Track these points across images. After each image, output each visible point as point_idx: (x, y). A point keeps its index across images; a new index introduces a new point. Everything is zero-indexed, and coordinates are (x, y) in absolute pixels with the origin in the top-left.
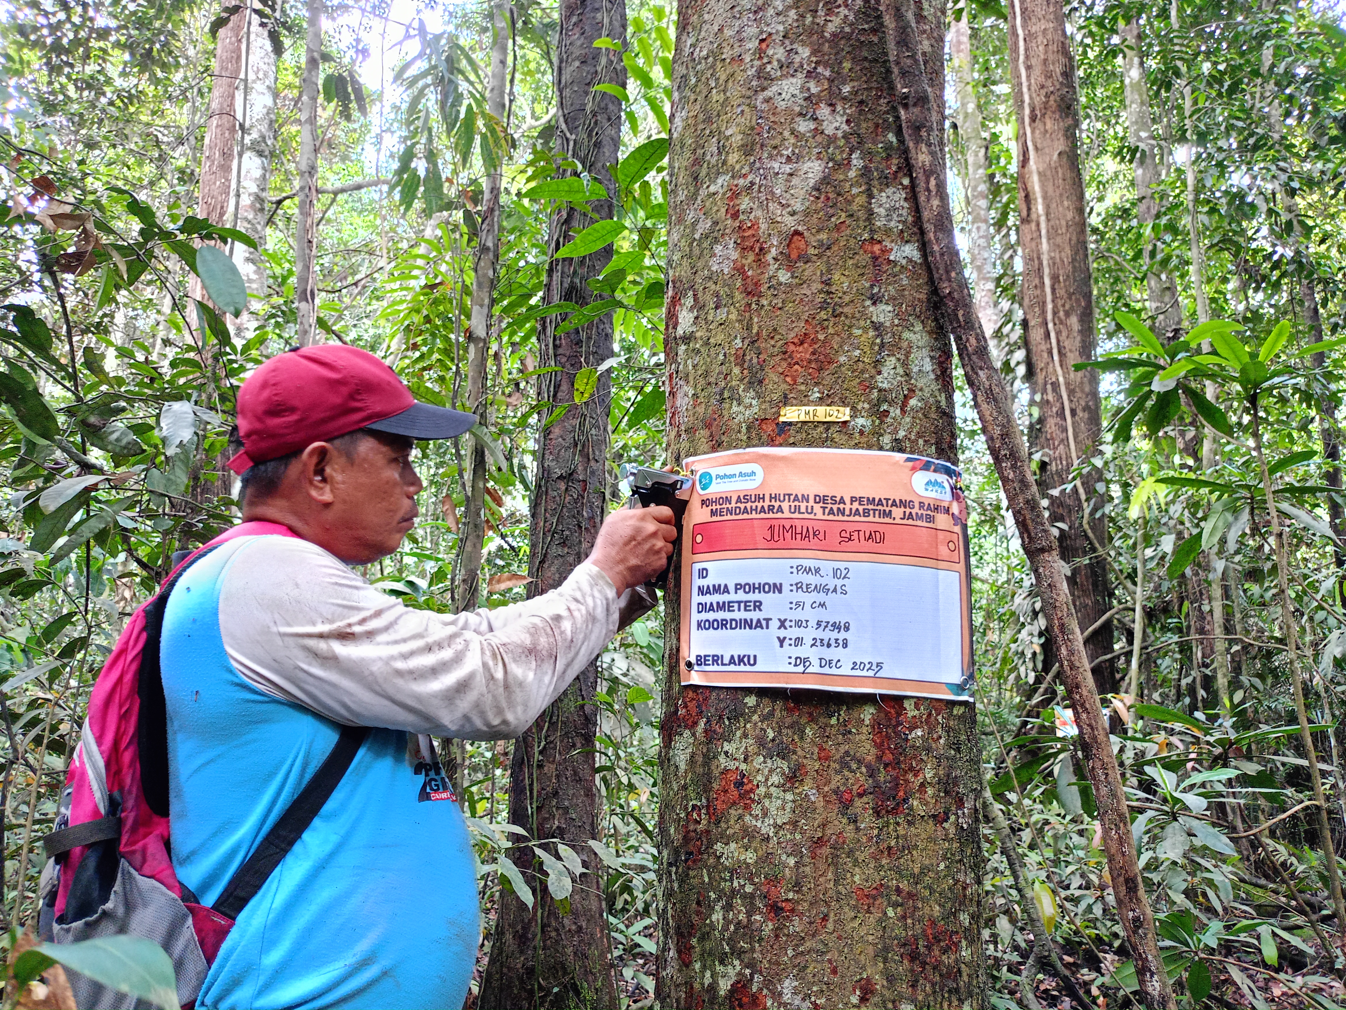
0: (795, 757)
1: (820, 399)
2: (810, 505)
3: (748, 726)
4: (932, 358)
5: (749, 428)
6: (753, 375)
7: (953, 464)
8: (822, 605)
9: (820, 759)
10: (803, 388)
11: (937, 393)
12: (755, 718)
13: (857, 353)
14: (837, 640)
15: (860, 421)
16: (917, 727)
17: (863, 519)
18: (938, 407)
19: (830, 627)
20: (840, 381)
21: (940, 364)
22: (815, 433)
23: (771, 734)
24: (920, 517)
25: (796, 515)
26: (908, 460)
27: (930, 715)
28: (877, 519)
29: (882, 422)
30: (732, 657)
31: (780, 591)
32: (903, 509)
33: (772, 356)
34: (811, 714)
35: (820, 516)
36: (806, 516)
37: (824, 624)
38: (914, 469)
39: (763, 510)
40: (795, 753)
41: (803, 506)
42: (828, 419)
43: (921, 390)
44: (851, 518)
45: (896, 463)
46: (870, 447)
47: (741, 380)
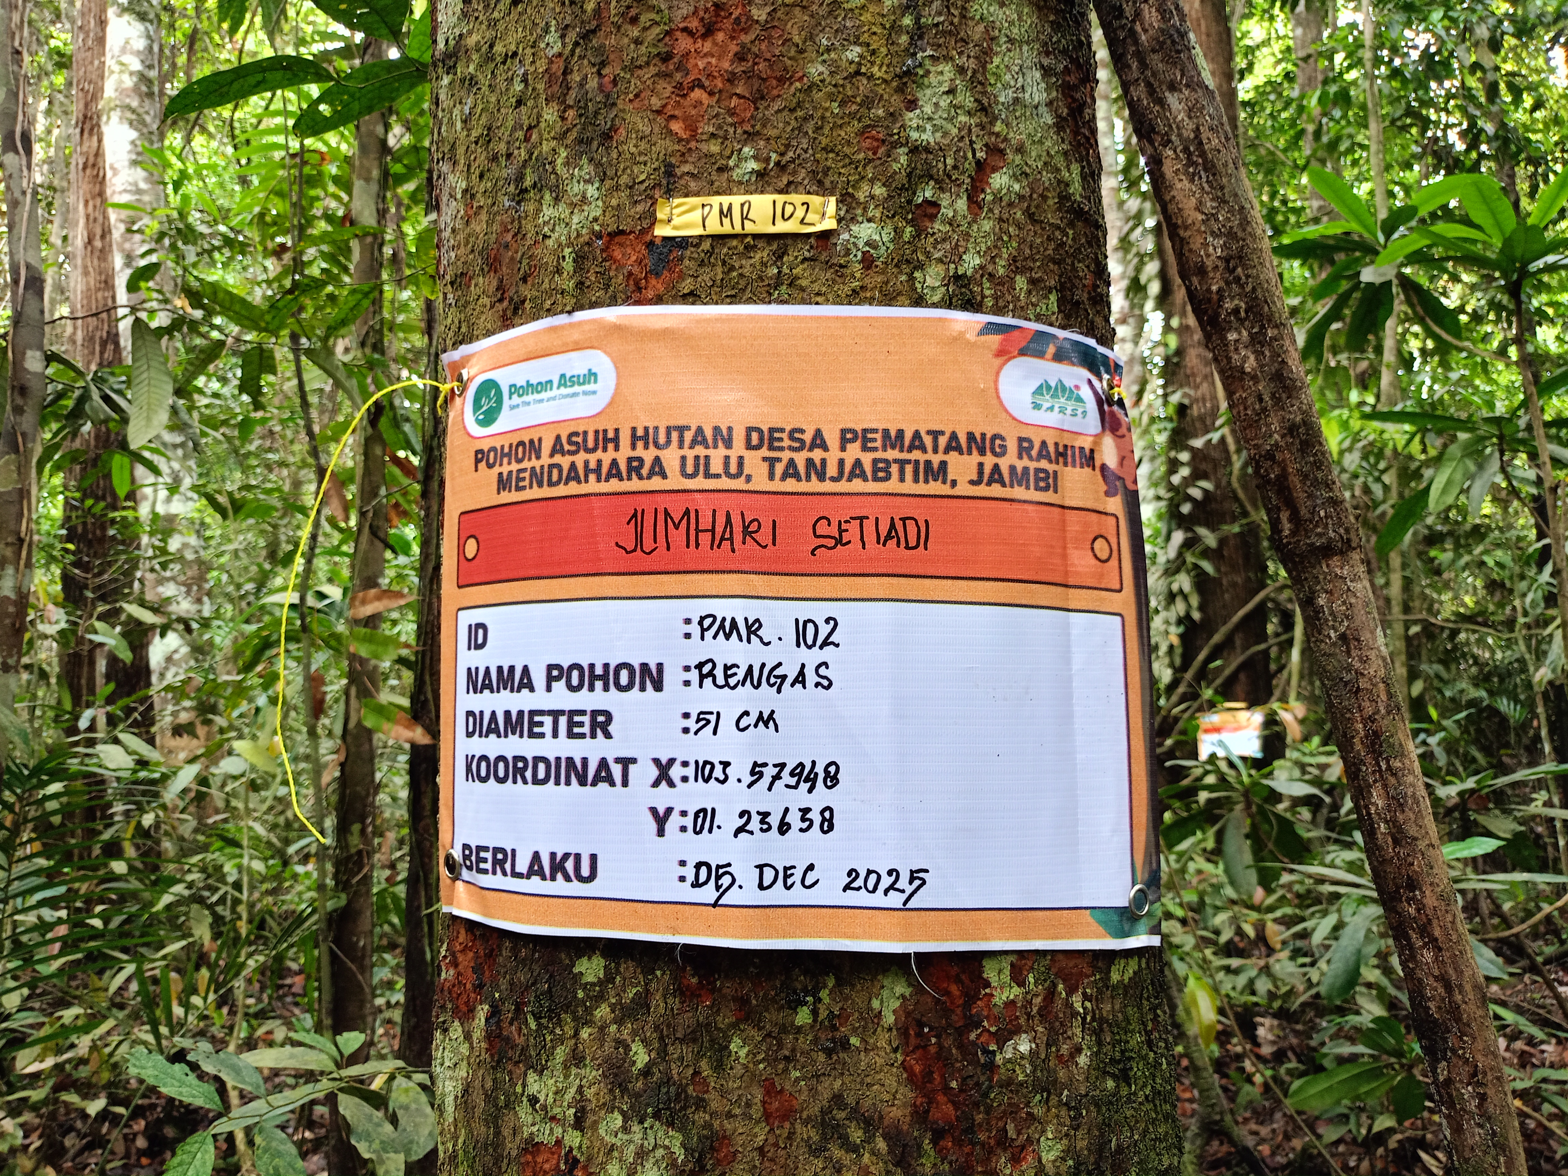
0: (701, 1117)
1: (761, 175)
2: (734, 454)
3: (585, 1033)
4: (1046, 72)
5: (580, 259)
6: (588, 117)
7: (1102, 341)
8: (767, 720)
9: (767, 1116)
10: (714, 148)
11: (1059, 161)
12: (603, 1012)
13: (854, 53)
14: (805, 811)
15: (865, 231)
16: (1017, 1031)
17: (872, 487)
18: (1064, 197)
19: (786, 778)
20: (810, 127)
21: (1067, 89)
22: (748, 266)
23: (641, 1056)
24: (1020, 478)
25: (700, 483)
26: (990, 329)
27: (1051, 994)
28: (909, 486)
29: (920, 232)
30: (536, 856)
31: (658, 686)
32: (975, 458)
33: (633, 67)
34: (743, 1002)
35: (761, 482)
36: (725, 483)
37: (769, 772)
38: (1003, 354)
39: (614, 471)
40: (701, 1104)
41: (717, 456)
42: (782, 227)
43: (1020, 149)
44: (843, 486)
45: (958, 339)
46: (889, 299)
47: (561, 137)
